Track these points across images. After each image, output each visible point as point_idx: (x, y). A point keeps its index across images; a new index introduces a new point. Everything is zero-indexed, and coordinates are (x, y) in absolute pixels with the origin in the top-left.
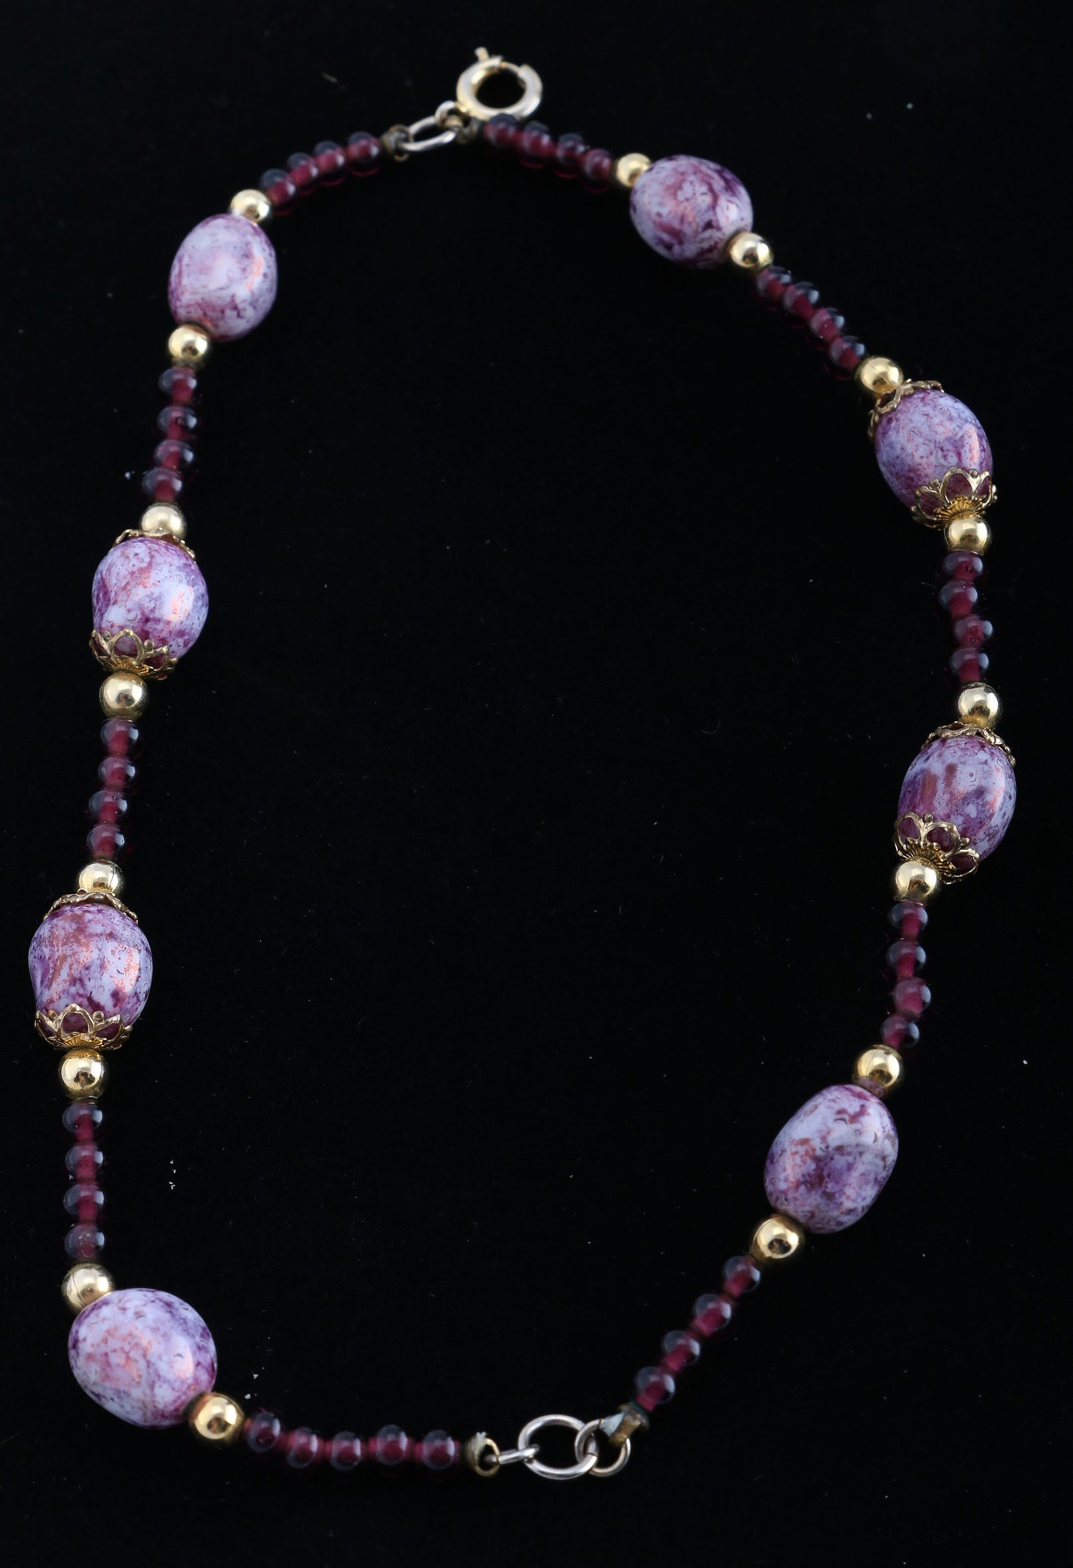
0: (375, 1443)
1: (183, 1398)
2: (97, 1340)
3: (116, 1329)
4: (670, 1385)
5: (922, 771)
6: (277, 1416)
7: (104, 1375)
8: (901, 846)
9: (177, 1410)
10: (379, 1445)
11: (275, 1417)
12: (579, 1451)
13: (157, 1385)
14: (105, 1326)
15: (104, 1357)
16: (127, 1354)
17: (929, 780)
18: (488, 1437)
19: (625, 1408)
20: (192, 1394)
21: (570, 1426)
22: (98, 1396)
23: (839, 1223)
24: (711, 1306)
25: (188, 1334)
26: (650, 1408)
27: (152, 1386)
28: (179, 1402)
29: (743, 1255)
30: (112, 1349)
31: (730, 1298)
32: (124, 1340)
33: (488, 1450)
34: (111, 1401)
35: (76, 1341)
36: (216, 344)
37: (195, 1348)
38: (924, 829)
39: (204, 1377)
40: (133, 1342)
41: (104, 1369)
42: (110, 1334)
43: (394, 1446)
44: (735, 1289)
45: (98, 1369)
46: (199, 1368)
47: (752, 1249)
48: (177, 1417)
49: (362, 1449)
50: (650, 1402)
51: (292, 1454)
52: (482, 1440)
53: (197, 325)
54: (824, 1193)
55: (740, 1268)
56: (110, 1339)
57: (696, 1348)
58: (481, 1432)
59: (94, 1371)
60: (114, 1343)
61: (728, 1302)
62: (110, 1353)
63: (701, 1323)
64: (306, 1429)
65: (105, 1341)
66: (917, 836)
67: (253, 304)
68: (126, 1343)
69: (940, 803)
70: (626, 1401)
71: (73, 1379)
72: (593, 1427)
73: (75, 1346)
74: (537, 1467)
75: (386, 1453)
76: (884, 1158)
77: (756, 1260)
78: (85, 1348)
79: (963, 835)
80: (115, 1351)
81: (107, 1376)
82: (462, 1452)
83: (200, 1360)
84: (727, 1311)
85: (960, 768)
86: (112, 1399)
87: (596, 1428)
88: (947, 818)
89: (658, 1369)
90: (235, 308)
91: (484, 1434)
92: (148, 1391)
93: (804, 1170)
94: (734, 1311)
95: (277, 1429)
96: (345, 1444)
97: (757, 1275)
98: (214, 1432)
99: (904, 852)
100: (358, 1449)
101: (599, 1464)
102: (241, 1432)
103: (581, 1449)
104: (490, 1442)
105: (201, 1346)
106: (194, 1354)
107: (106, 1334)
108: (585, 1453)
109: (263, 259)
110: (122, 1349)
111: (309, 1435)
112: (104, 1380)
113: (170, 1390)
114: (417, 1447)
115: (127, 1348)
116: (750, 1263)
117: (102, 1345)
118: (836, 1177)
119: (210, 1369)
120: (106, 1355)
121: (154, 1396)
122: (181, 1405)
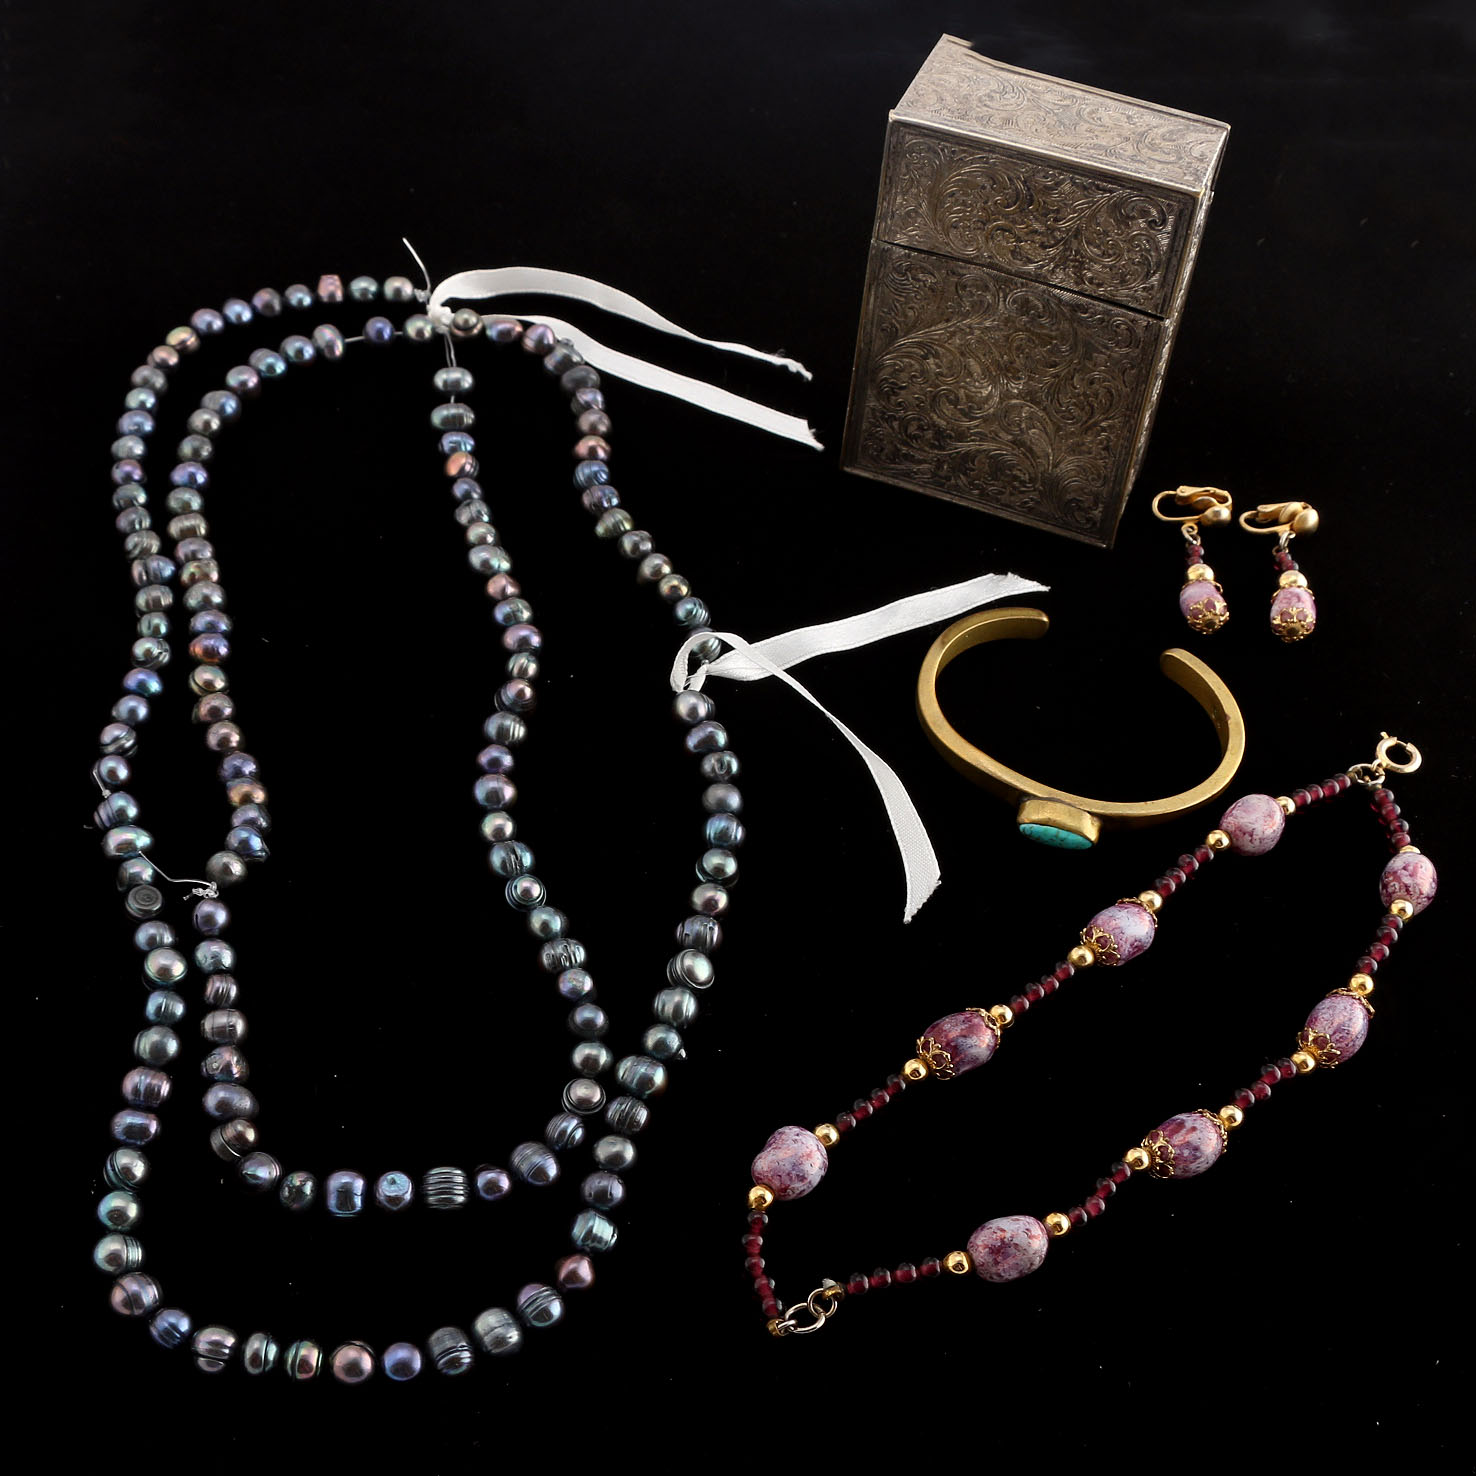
4: (866, 1287)
5: (1183, 1120)
8: (1145, 1142)
17: (1181, 1125)
23: (991, 1278)
29: (938, 1259)
31: (919, 1270)
36: (1232, 848)
38: (1161, 1142)
44: (924, 1269)
47: (944, 1259)
53: (1229, 834)
54: (995, 1259)
55: (933, 1262)
57: (889, 1281)
61: (917, 1271)
63: (899, 1272)
66: (1155, 1143)
67: (1261, 840)
69: (1178, 1139)
76: (1032, 1264)
77: (943, 1265)
79: (1174, 1159)
85: (1198, 1132)
88: (1173, 1146)
90: (1251, 836)
93: (994, 1243)
94: (917, 1277)
97: (938, 1271)
99: (1145, 1146)
109: (1278, 822)
116: (939, 1264)
118: (1006, 1256)
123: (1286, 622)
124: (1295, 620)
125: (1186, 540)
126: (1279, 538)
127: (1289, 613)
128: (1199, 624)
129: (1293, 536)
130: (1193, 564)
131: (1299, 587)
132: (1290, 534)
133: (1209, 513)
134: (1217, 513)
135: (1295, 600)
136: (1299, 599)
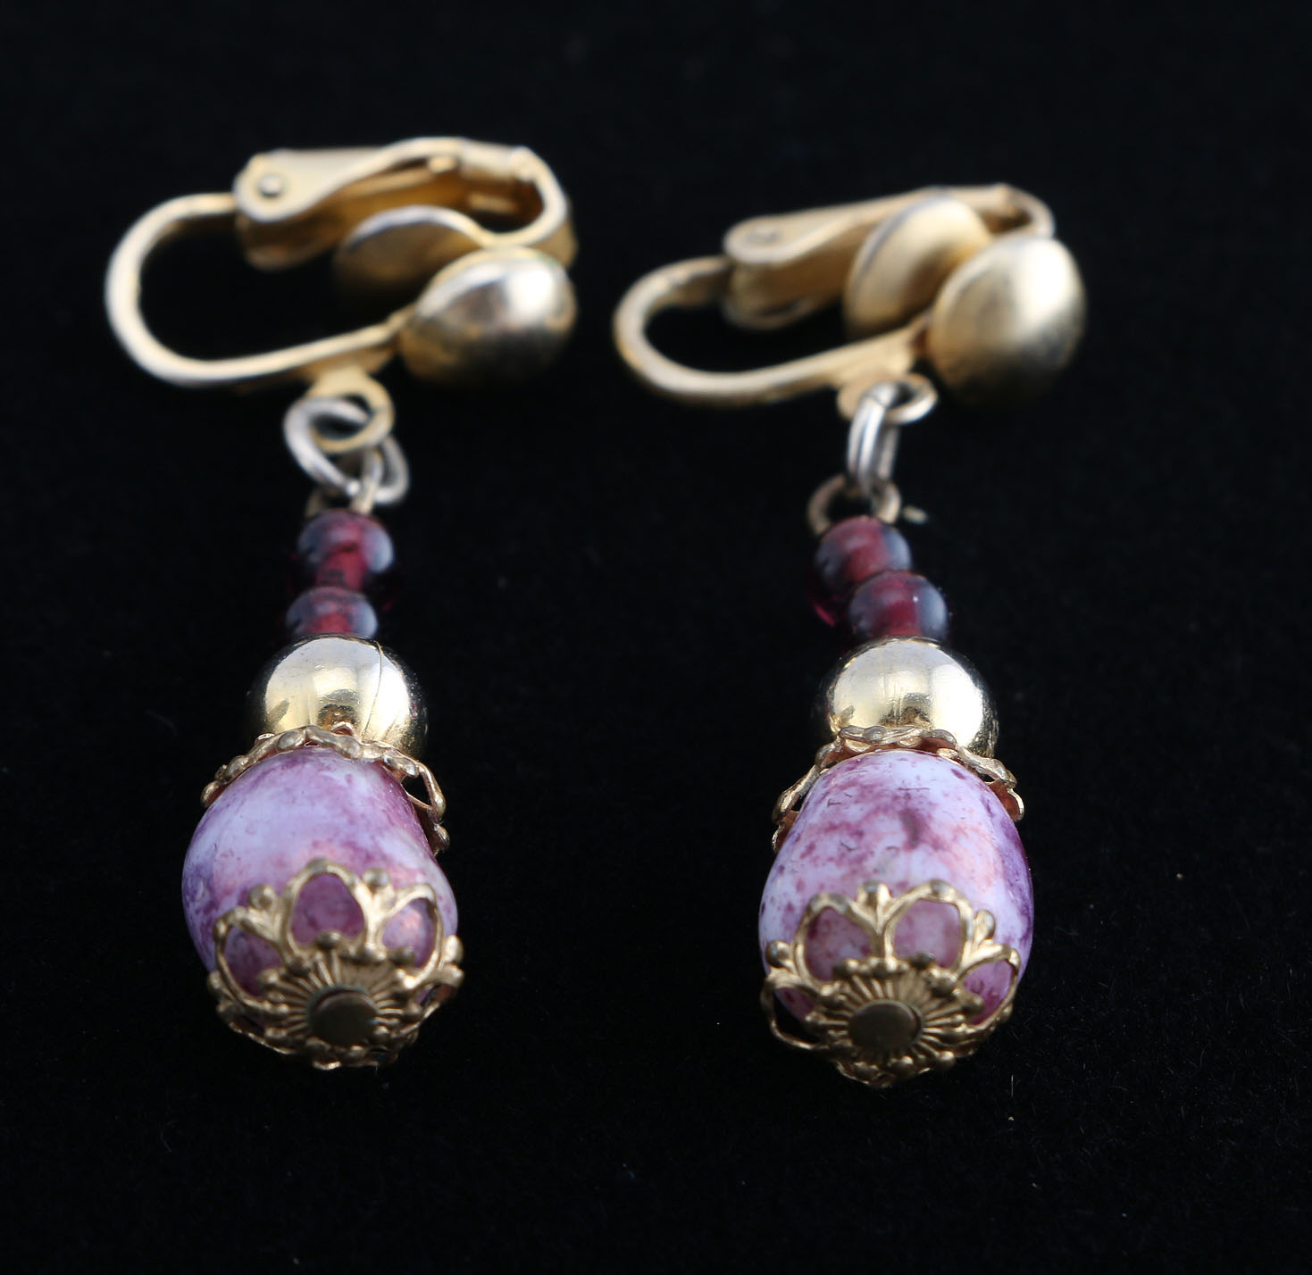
123: (842, 974)
124: (892, 963)
125: (304, 483)
126: (840, 427)
127: (852, 920)
128: (276, 1020)
129: (918, 410)
130: (310, 636)
131: (929, 745)
132: (904, 397)
133: (438, 298)
134: (485, 299)
135: (891, 832)
136: (916, 827)
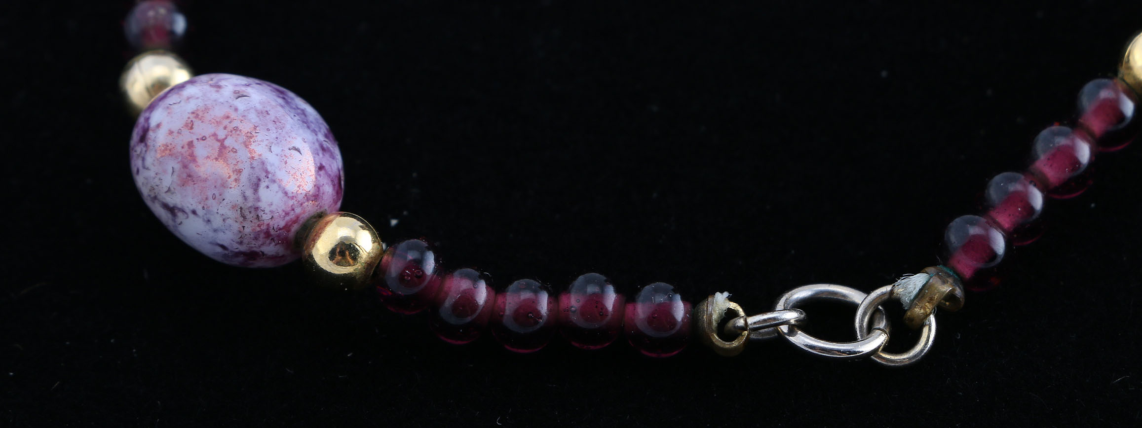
0: (569, 298)
1: (298, 210)
2: (177, 123)
3: (207, 109)
4: (999, 244)
6: (431, 248)
7: (185, 176)
9: (287, 227)
10: (574, 301)
11: (429, 249)
12: (861, 327)
13: (263, 185)
14: (192, 106)
15: (186, 147)
16: (222, 142)
18: (730, 299)
19: (932, 270)
20: (310, 208)
21: (848, 300)
22: (172, 210)
24: (1062, 141)
25: (308, 127)
26: (967, 273)
27: (256, 187)
28: (292, 216)
29: (1111, 78)
30: (199, 137)
31: (1088, 136)
32: (218, 123)
33: (731, 314)
34: (191, 216)
35: (146, 131)
37: (317, 146)
39: (328, 190)
40: (231, 127)
41: (185, 166)
42: (197, 116)
43: (597, 301)
44: (1097, 125)
45: (177, 167)
46: (322, 173)
47: (1122, 70)
48: (284, 241)
49: (549, 303)
50: (967, 265)
51: (448, 303)
52: (721, 302)
55: (1104, 94)
56: (197, 123)
57: (1037, 200)
58: (722, 292)
59: (170, 171)
60: (202, 129)
61: (1085, 139)
62: (195, 142)
63: (1043, 164)
64: (469, 270)
65: (190, 126)
68: (221, 127)
70: (933, 264)
71: (136, 193)
72: (883, 294)
73: (143, 139)
74: (801, 339)
75: (583, 311)
77: (1127, 84)
78: (159, 138)
80: (204, 139)
81: (189, 176)
82: (694, 318)
83: (324, 164)
84: (1084, 152)
86: (194, 212)
87: (886, 297)
89: (983, 220)
91: (726, 294)
92: (249, 193)
94: (1093, 153)
95: (430, 264)
96: (526, 295)
97: (1129, 107)
98: (338, 263)
100: (544, 303)
101: (889, 347)
102: (376, 267)
103: (865, 324)
104: (733, 305)
105: (325, 146)
106: (315, 153)
107: (192, 116)
108: (870, 329)
110: (215, 135)
111: (475, 281)
112: (183, 184)
113: (280, 194)
114: (630, 307)
115: (221, 134)
116: (1120, 88)
117: (186, 132)
119: (336, 182)
120: (191, 144)
121: (258, 200)
122: (295, 221)
